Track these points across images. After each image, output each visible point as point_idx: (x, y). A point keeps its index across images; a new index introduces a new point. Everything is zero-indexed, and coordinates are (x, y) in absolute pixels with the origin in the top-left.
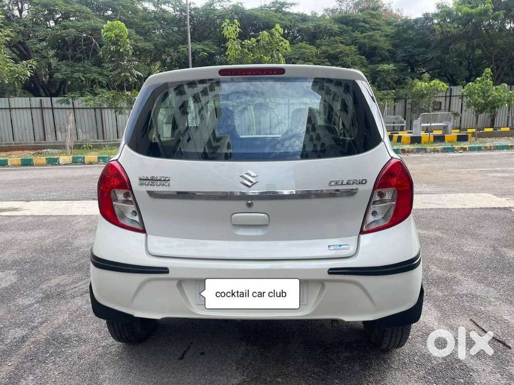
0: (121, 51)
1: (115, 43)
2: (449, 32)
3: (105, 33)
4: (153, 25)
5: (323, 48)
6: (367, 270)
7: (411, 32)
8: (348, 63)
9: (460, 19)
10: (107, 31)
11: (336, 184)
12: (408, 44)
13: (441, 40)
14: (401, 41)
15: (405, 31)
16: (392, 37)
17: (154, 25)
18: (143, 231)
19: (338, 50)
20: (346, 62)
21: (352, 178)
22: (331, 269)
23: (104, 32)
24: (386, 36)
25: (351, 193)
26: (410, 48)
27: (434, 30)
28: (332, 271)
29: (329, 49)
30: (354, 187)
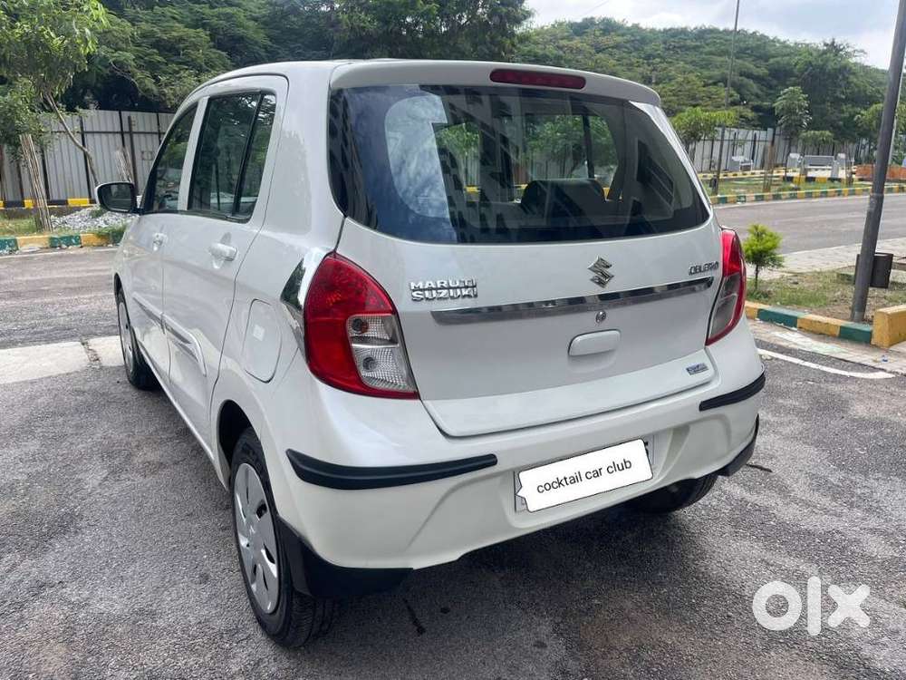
2: (363, 28)
5: (144, 26)
7: (296, 19)
8: (199, 61)
9: (375, 9)
12: (296, 41)
13: (349, 41)
14: (282, 32)
15: (285, 15)
16: (265, 23)
18: (415, 395)
19: (175, 34)
20: (196, 60)
24: (256, 20)
26: (300, 48)
27: (339, 22)
28: (706, 405)
29: (155, 29)
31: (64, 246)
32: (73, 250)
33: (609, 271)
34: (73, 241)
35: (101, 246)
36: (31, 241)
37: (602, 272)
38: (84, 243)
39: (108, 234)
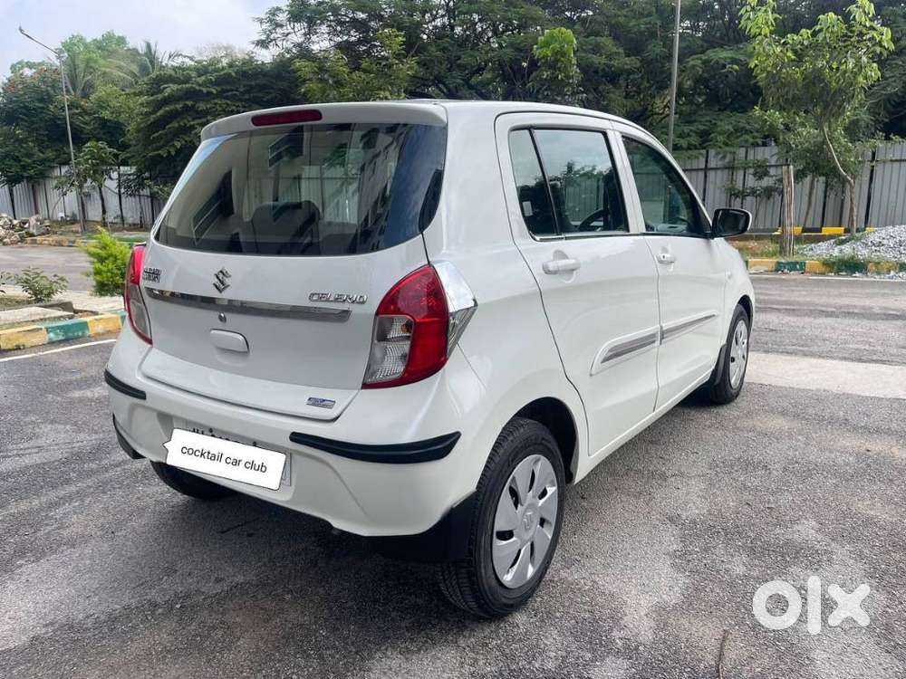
0: (560, 77)
1: (553, 66)
3: (539, 51)
4: (646, 24)
6: (354, 448)
10: (541, 48)
11: (320, 299)
17: (650, 23)
18: (150, 341)
21: (344, 292)
22: (293, 434)
23: (537, 49)
25: (343, 316)
30: (345, 307)
31: (786, 271)
32: (794, 275)
33: (227, 281)
34: (798, 267)
35: (822, 274)
36: (761, 263)
37: (221, 280)
38: (807, 269)
39: (834, 263)
